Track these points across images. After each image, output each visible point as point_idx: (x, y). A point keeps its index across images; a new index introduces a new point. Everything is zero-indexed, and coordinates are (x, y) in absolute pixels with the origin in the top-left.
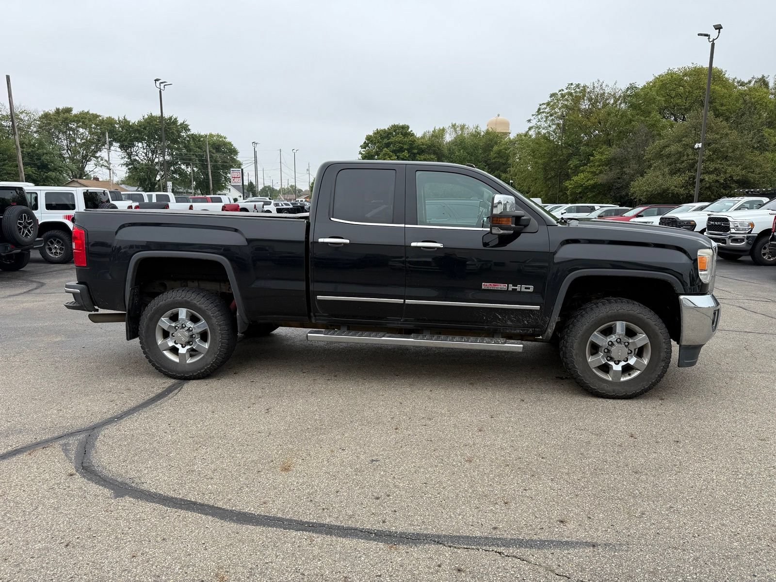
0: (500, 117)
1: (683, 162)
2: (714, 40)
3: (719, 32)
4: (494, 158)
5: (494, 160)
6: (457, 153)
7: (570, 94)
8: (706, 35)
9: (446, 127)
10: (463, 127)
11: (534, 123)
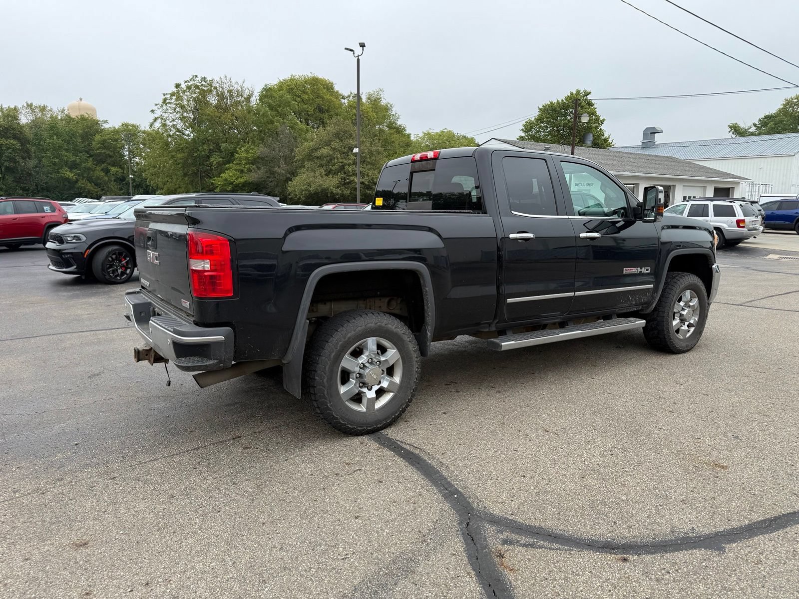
0: (83, 102)
1: (334, 165)
2: (358, 56)
3: (363, 50)
4: (98, 149)
5: (98, 151)
6: (48, 141)
7: (197, 87)
8: (351, 50)
9: (19, 106)
10: (43, 109)
11: (158, 113)
